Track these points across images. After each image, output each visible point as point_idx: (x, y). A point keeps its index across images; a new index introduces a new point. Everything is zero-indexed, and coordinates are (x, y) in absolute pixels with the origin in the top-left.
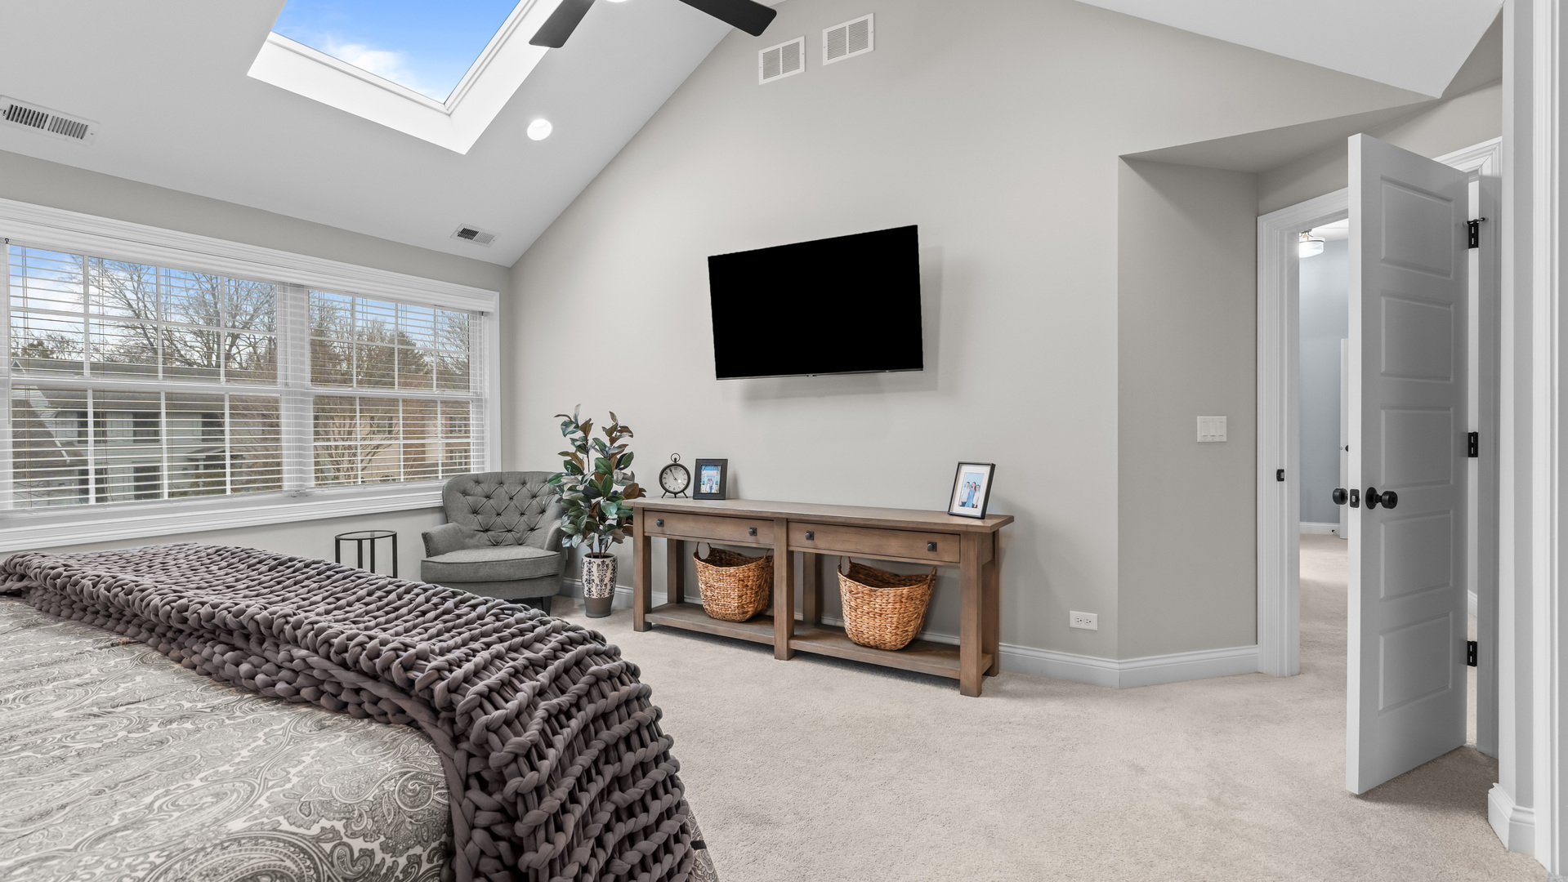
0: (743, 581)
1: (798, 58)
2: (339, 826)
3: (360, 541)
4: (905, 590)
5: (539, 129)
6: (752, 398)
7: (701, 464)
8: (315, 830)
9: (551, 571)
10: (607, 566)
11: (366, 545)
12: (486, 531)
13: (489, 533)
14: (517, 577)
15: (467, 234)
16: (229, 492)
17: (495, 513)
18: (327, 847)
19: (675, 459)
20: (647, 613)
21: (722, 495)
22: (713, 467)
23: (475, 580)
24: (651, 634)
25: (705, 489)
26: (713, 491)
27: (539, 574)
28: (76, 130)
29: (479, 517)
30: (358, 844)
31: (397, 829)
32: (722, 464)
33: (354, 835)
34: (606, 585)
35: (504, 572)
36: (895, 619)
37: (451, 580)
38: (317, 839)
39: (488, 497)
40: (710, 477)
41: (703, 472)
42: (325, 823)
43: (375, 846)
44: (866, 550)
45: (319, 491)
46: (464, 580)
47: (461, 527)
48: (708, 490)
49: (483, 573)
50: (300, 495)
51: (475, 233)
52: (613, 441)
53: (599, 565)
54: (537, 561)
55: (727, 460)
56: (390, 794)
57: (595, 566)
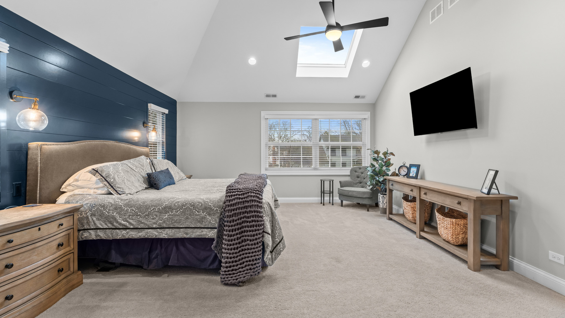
0: (413, 208)
1: (441, 10)
2: (209, 201)
3: (330, 181)
4: (454, 220)
5: (366, 64)
6: (428, 142)
7: (411, 166)
8: (207, 201)
9: (368, 196)
10: (385, 198)
11: (331, 182)
12: (361, 183)
13: (361, 184)
14: (358, 197)
15: (357, 97)
16: (302, 167)
17: (363, 178)
18: (207, 203)
19: (404, 164)
20: (390, 214)
21: (416, 177)
22: (415, 167)
23: (348, 195)
24: (390, 221)
25: (411, 175)
26: (414, 176)
27: (364, 197)
28: (275, 96)
29: (359, 179)
30: (210, 204)
31: (215, 205)
32: (418, 166)
33: (210, 203)
34: (384, 204)
35: (355, 194)
36: (451, 231)
37: (343, 194)
38: (206, 201)
39: (362, 173)
40: (413, 170)
41: (411, 169)
42: (208, 200)
43: (212, 205)
44: (440, 202)
45: (320, 168)
46: (345, 195)
47: (353, 181)
48: (412, 175)
49: (350, 194)
50: (315, 169)
51: (359, 96)
52: (386, 157)
53: (382, 197)
54: (364, 193)
55: (420, 165)
56: (216, 201)
57: (381, 197)
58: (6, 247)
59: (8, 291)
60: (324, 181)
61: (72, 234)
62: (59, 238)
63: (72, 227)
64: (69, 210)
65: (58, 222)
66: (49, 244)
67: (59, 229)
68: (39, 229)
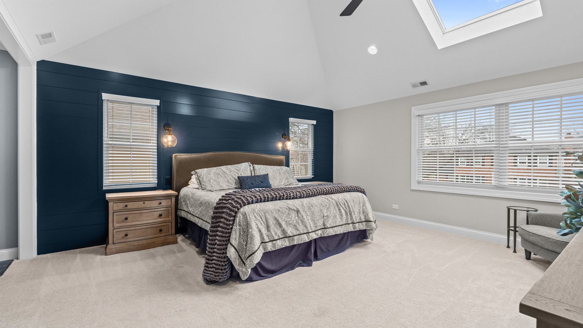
16: (474, 183)
28: (424, 84)
45: (508, 187)
50: (499, 187)
58: (125, 209)
59: (127, 231)
60: (515, 211)
61: (170, 210)
62: (161, 210)
63: (171, 206)
64: (166, 195)
65: (159, 201)
66: (152, 213)
67: (159, 206)
68: (144, 203)
